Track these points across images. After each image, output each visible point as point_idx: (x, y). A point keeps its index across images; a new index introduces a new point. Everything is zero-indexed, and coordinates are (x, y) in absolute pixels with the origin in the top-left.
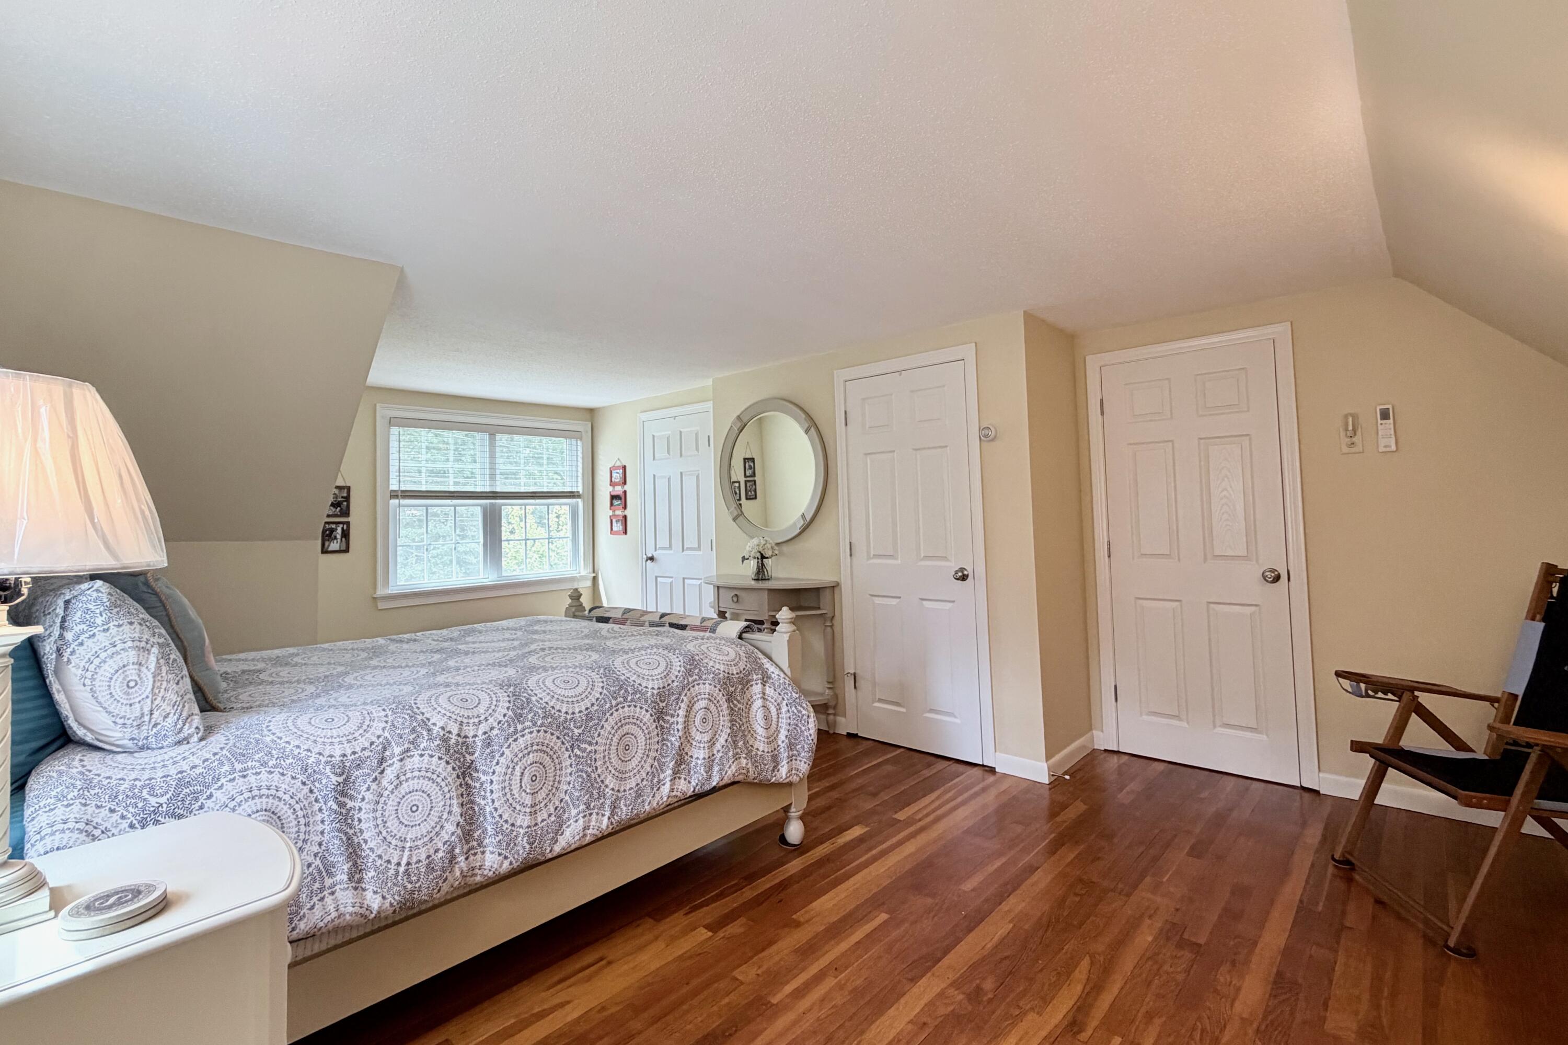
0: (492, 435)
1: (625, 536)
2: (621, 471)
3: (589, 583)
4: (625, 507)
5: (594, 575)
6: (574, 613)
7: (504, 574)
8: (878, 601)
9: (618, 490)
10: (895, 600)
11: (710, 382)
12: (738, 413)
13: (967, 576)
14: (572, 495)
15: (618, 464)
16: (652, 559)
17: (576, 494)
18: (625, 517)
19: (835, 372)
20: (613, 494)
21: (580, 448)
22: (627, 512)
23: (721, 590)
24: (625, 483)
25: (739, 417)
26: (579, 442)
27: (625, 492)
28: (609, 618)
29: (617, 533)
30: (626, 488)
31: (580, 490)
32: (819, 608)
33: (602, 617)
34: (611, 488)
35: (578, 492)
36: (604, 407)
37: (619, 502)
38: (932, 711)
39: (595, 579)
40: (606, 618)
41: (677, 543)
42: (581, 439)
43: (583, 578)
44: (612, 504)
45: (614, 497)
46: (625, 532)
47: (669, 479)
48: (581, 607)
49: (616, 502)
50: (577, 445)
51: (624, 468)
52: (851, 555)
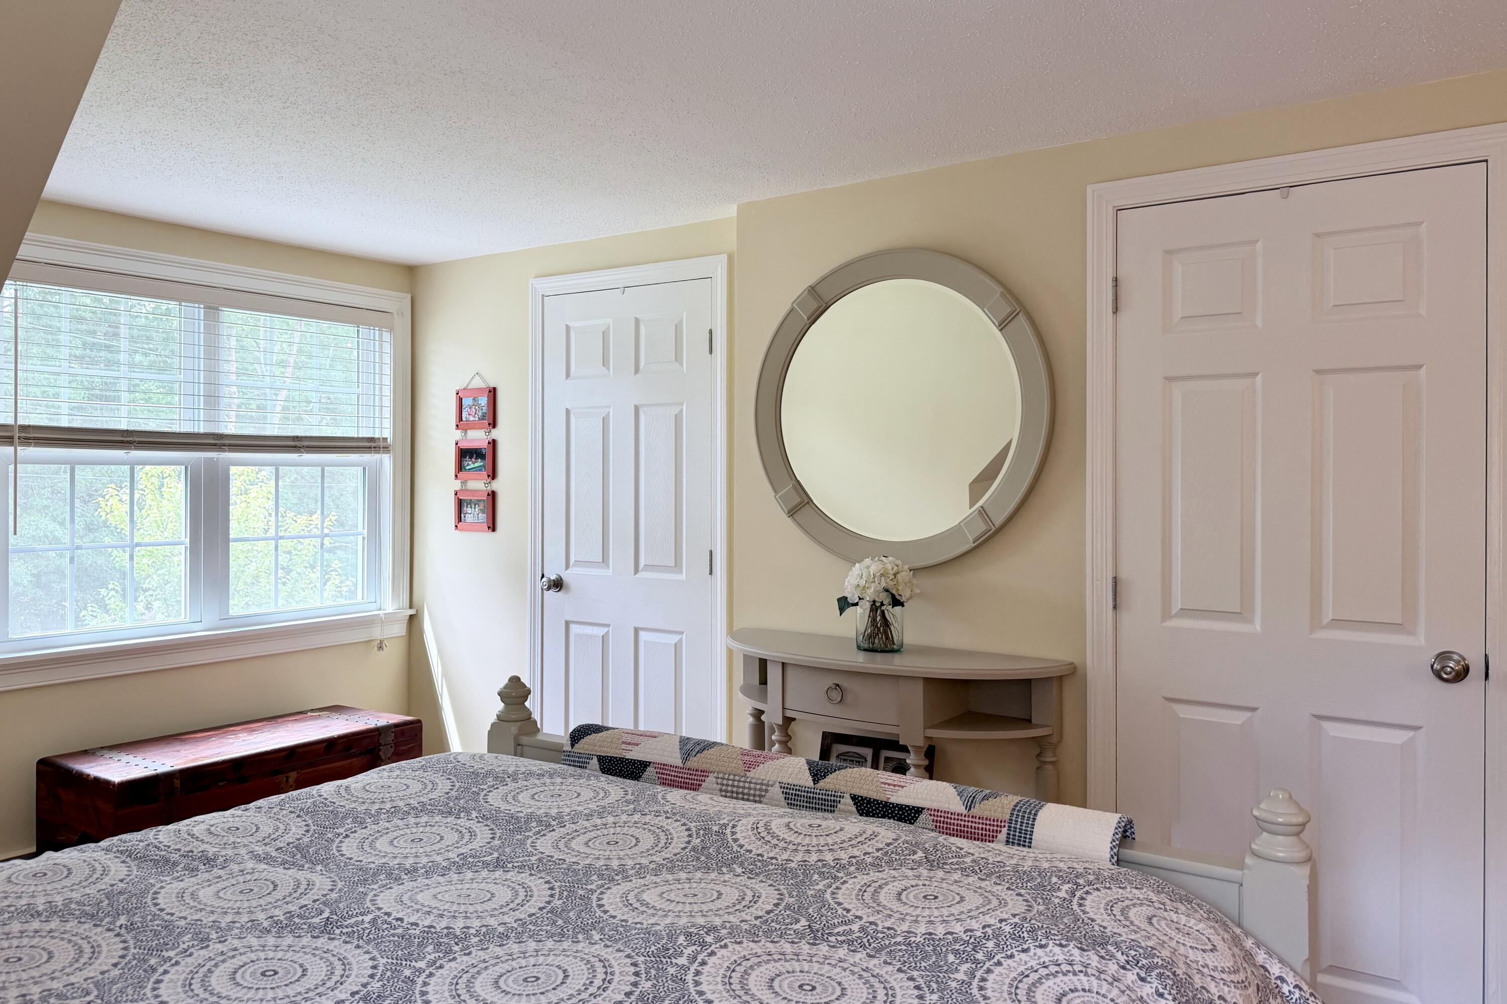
0: (212, 309)
1: (491, 534)
2: (483, 401)
3: (400, 629)
4: (493, 475)
5: (412, 612)
6: (516, 738)
7: (233, 611)
8: (1185, 712)
9: (478, 438)
10: (1236, 713)
11: (731, 211)
12: (812, 281)
13: (1466, 670)
14: (370, 445)
15: (478, 383)
16: (558, 584)
17: (382, 444)
18: (493, 495)
19: (1089, 189)
20: (465, 445)
21: (387, 348)
22: (495, 485)
23: (790, 672)
24: (494, 424)
25: (812, 290)
26: (387, 336)
27: (493, 443)
28: (645, 765)
29: (473, 528)
30: (495, 434)
31: (387, 433)
32: (1027, 722)
33: (622, 760)
34: (458, 435)
35: (385, 439)
36: (447, 263)
37: (479, 463)
38: (1335, 970)
39: (414, 621)
40: (633, 762)
41: (621, 554)
42: (391, 330)
43: (389, 619)
44: (460, 467)
45: (464, 454)
46: (493, 527)
47: (605, 421)
48: (528, 725)
49: (470, 464)
50: (381, 341)
51: (493, 392)
52: (1115, 607)
